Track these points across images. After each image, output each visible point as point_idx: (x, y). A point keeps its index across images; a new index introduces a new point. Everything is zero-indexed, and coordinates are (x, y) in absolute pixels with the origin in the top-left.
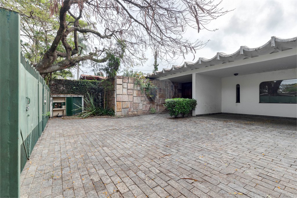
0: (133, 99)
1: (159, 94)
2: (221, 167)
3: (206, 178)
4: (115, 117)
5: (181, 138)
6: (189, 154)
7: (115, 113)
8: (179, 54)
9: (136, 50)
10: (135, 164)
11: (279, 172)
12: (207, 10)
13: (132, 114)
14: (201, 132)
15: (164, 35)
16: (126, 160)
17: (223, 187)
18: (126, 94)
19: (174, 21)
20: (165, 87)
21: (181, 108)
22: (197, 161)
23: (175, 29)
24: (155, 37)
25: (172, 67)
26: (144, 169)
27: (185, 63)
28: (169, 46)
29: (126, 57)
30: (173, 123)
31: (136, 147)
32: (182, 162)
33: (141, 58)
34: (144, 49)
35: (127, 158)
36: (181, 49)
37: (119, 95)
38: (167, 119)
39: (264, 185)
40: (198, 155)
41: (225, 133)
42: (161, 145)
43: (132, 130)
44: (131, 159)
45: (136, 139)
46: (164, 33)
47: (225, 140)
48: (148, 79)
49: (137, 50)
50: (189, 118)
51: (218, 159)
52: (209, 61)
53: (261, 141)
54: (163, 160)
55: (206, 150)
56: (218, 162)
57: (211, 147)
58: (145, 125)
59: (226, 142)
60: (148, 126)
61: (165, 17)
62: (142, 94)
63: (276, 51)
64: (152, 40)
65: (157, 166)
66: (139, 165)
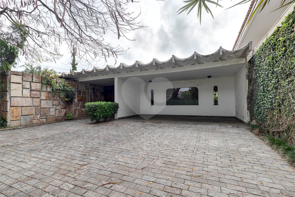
0: (40, 103)
1: (78, 97)
2: (137, 164)
3: (124, 178)
4: (8, 129)
5: (101, 143)
6: (109, 159)
7: (8, 124)
8: (101, 56)
9: (45, 42)
10: (39, 186)
11: (176, 157)
12: (126, 20)
13: (38, 122)
14: (121, 135)
15: (84, 32)
16: (23, 186)
17: (138, 182)
18: (29, 96)
19: (94, 20)
20: (86, 90)
21: (103, 112)
22: (116, 163)
23: (95, 29)
24: (72, 32)
25: (93, 68)
26: (52, 190)
27: (107, 66)
28: (90, 45)
29: (30, 48)
30: (94, 128)
31: (42, 165)
32: (102, 168)
33: (53, 53)
34: (57, 43)
35: (26, 182)
36: (102, 51)
37: (15, 98)
38: (87, 125)
39: (167, 170)
40: (117, 158)
41: (142, 133)
42: (78, 155)
43: (37, 143)
44: (33, 182)
45: (43, 154)
46: (83, 30)
47: (142, 138)
48: (62, 79)
49: (47, 42)
50: (111, 122)
51: (135, 157)
52: (129, 67)
53: (167, 135)
54: (80, 171)
55: (125, 151)
56: (135, 160)
57: (130, 147)
58: (57, 134)
59: (142, 141)
60: (62, 135)
61: (85, 14)
62: (54, 97)
63: (175, 66)
64: (68, 34)
65: (71, 180)
66: (45, 186)
